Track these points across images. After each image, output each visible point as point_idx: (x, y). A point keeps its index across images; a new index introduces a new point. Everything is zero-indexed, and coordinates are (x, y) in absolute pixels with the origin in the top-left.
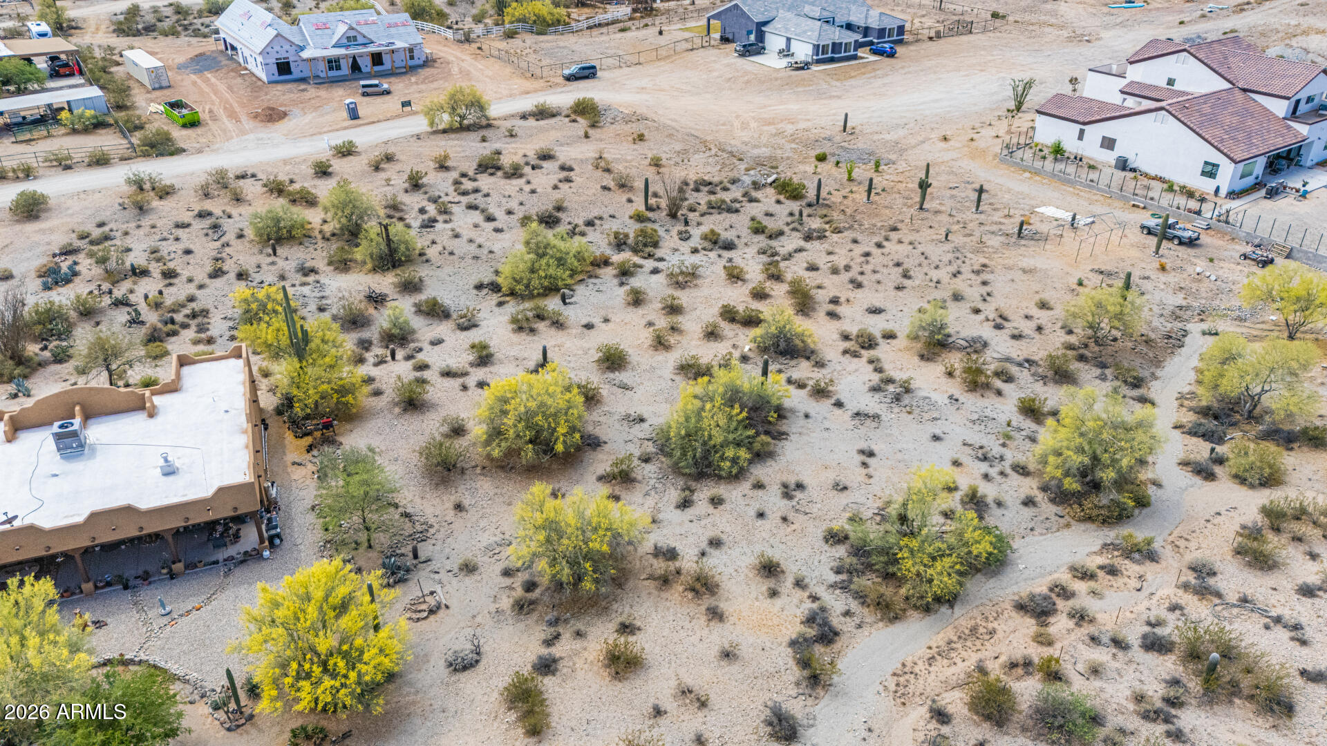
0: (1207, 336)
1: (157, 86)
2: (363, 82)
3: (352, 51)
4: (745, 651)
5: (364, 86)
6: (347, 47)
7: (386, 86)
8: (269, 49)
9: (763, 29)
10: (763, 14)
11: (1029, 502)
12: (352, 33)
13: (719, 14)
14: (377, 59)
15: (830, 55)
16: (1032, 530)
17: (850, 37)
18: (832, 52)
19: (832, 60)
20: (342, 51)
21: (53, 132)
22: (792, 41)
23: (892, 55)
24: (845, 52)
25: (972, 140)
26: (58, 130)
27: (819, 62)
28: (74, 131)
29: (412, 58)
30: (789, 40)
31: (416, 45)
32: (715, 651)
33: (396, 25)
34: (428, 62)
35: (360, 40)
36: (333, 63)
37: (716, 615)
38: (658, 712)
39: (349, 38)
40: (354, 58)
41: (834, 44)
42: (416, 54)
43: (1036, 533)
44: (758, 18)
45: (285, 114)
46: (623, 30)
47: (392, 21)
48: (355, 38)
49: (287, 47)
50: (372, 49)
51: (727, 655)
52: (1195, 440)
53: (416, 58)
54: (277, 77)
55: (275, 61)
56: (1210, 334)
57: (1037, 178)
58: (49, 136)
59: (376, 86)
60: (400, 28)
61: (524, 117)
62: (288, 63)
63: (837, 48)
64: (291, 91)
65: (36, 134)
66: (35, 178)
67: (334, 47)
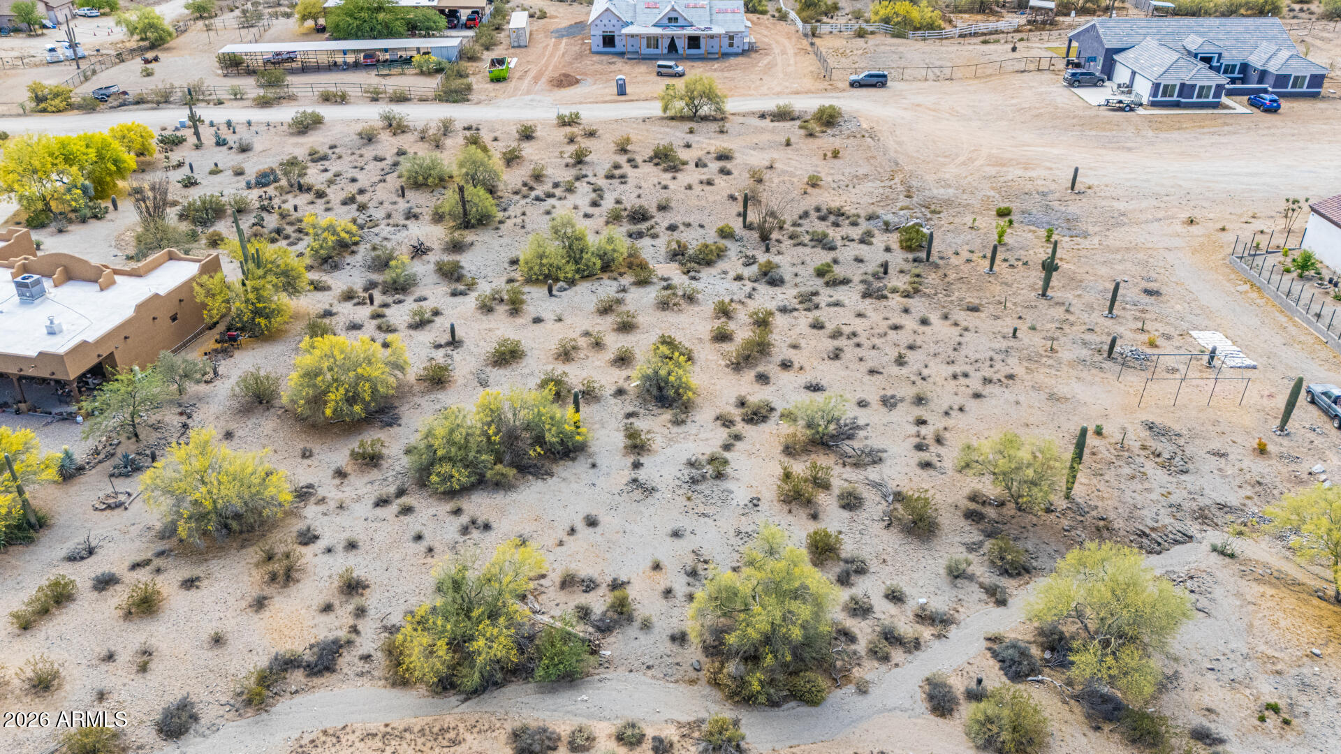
0: (1215, 554)
1: (516, 44)
2: (661, 63)
3: (669, 32)
5: (659, 66)
6: (665, 27)
7: (680, 69)
8: (598, 22)
9: (1115, 57)
10: (1121, 39)
11: (680, 638)
12: (673, 15)
13: (1079, 34)
14: (694, 41)
15: (1175, 98)
16: (649, 667)
17: (1210, 79)
18: (1180, 95)
19: (1177, 105)
20: (659, 31)
21: (407, 71)
22: (1137, 75)
23: (1272, 109)
24: (1198, 97)
25: (1223, 229)
26: (410, 71)
27: (1154, 104)
28: (422, 73)
29: (731, 45)
30: (1134, 73)
31: (737, 33)
33: (726, 12)
34: (750, 50)
35: (681, 22)
36: (653, 41)
37: (259, 604)
39: (670, 19)
40: (673, 39)
41: (1183, 85)
42: (736, 41)
43: (650, 673)
44: (1110, 44)
45: (577, 82)
46: (985, 42)
47: (723, 7)
48: (676, 19)
49: (614, 21)
50: (689, 31)
51: (218, 640)
52: (992, 662)
53: (735, 45)
54: (601, 49)
55: (601, 33)
56: (1223, 553)
57: (1255, 295)
58: (403, 74)
59: (670, 67)
60: (729, 15)
61: (763, 116)
62: (613, 37)
63: (1186, 89)
64: (601, 63)
65: (394, 71)
66: (347, 103)
67: (654, 26)
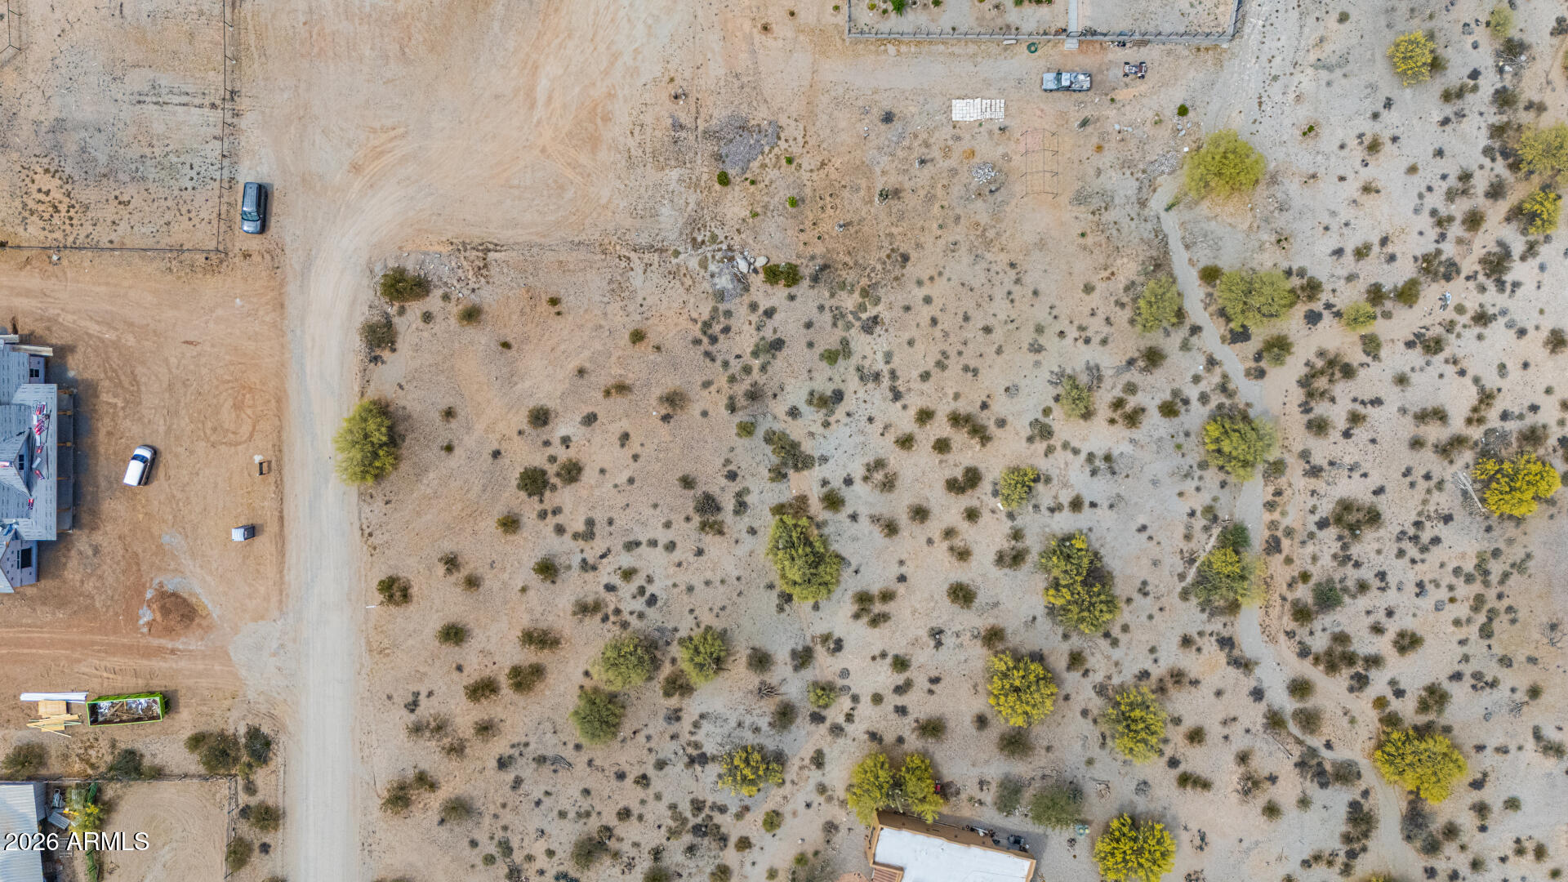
4: (1221, 685)
32: (1212, 697)
37: (1195, 683)
38: (1226, 738)
51: (1219, 693)
52: (1238, 346)
61: (374, 358)
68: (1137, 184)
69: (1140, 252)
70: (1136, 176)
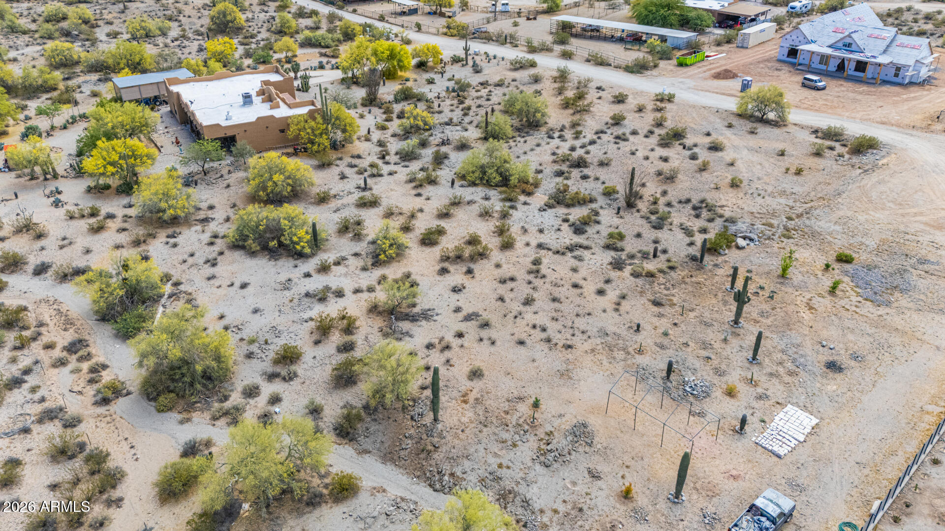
1: (741, 45)
3: (840, 54)
7: (822, 84)
14: (861, 66)
29: (896, 75)
33: (906, 46)
34: (915, 84)
36: (824, 59)
40: (843, 60)
42: (901, 73)
47: (906, 42)
48: (850, 45)
50: (855, 56)
55: (788, 46)
59: (814, 81)
60: (906, 49)
62: (797, 50)
65: (635, 47)
68: (537, 506)
69: (456, 442)
70: (549, 513)
